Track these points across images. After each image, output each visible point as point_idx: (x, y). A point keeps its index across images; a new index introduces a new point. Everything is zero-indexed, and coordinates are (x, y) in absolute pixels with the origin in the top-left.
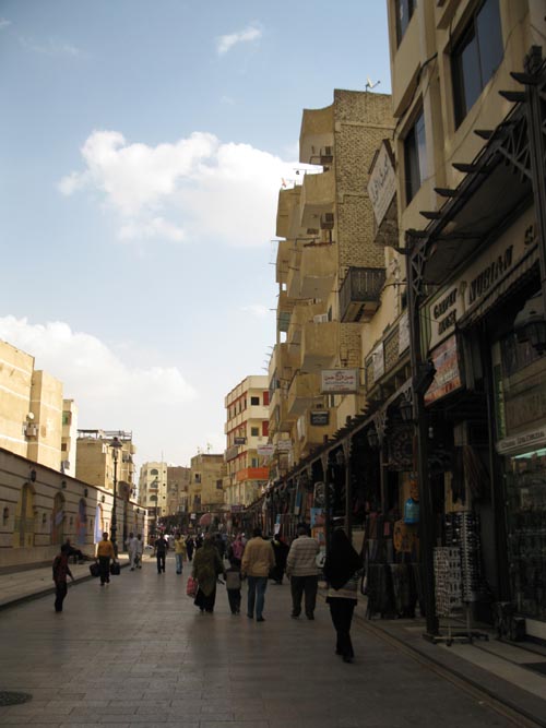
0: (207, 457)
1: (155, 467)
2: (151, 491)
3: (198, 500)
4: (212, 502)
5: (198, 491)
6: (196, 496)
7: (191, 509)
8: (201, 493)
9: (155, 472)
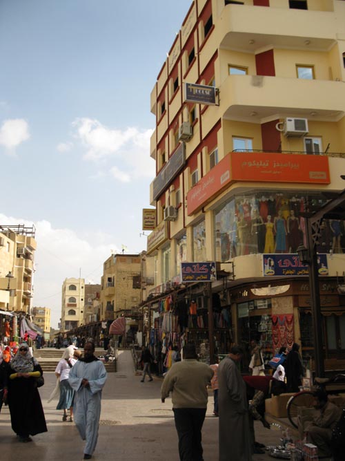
0: (120, 257)
1: (73, 282)
2: (69, 305)
3: (110, 307)
4: (127, 308)
5: (110, 296)
6: (109, 303)
7: (103, 317)
8: (114, 298)
9: (73, 288)
